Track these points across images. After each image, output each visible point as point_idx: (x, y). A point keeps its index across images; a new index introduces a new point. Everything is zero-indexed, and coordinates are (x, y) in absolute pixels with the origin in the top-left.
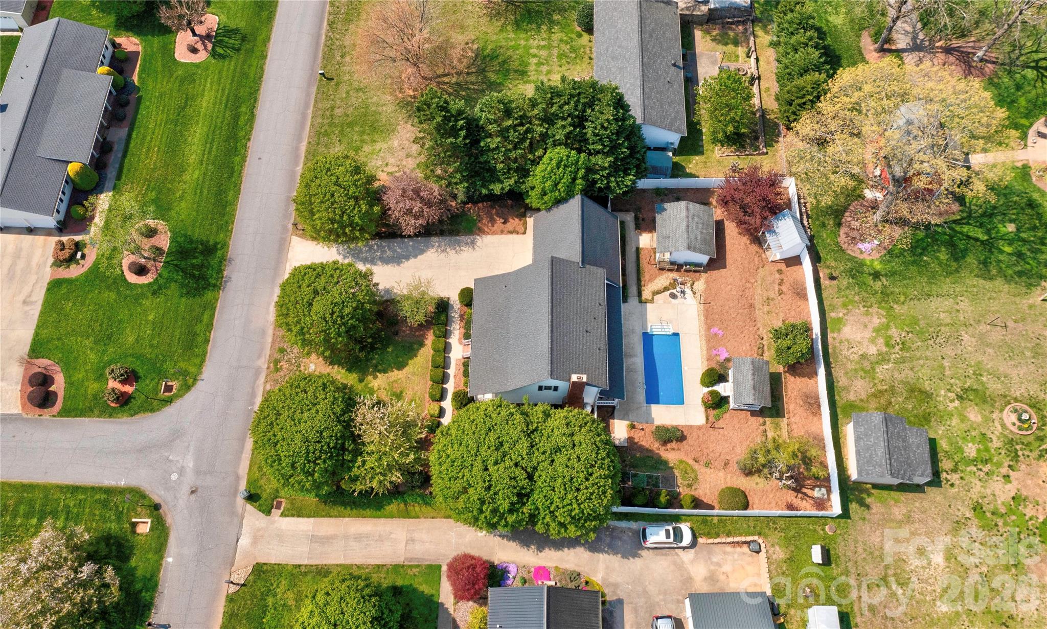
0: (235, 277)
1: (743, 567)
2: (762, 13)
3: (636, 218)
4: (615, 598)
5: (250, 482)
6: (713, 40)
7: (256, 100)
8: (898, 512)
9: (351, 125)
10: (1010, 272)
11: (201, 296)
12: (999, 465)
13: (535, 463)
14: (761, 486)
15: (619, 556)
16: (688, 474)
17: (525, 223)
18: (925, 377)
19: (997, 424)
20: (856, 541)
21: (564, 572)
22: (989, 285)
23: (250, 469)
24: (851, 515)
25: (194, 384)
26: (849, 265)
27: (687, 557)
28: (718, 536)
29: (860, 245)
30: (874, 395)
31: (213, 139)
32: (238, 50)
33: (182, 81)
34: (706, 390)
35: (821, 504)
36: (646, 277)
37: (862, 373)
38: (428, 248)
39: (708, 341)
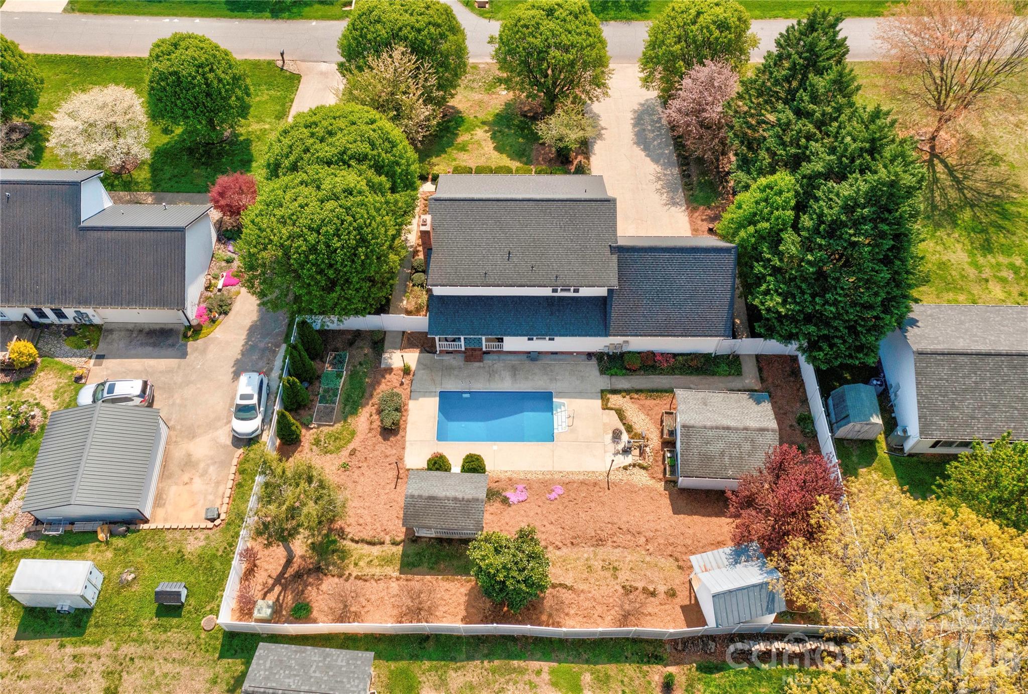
1: (194, 505)
4: (189, 350)
15: (239, 357)
16: (335, 441)
20: (183, 663)
21: (231, 299)
24: (225, 661)
36: (646, 401)
39: (542, 482)
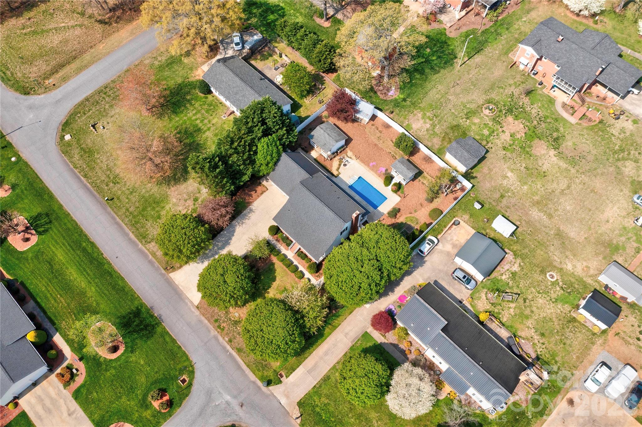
0: (161, 312)
1: (459, 233)
2: (269, 37)
3: (303, 149)
5: (262, 379)
6: (261, 60)
7: (86, 236)
8: (486, 170)
9: (144, 209)
10: (442, 65)
11: (155, 333)
12: (497, 130)
13: (374, 254)
14: (439, 201)
15: (420, 267)
16: (412, 220)
17: (264, 186)
18: (450, 121)
19: (485, 117)
20: (483, 191)
21: (409, 290)
22: (440, 75)
23: (255, 374)
25: (194, 369)
26: (393, 104)
27: (440, 246)
28: (442, 230)
29: (390, 94)
30: (443, 140)
31: (84, 269)
32: (50, 222)
33: (36, 257)
34: (390, 187)
35: (463, 189)
36: (328, 167)
37: (432, 136)
38: (234, 228)
39: (373, 170)
